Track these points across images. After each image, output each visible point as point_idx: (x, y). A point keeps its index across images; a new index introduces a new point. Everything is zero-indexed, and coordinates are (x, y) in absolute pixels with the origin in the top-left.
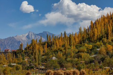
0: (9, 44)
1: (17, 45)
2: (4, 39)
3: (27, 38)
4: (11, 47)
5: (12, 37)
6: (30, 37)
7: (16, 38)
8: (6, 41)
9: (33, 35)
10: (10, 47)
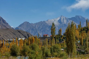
0: (40, 29)
1: (48, 30)
2: (35, 23)
3: (59, 22)
4: (43, 32)
5: (43, 21)
6: (62, 22)
7: (47, 22)
8: (37, 26)
9: (65, 19)
10: (41, 31)
